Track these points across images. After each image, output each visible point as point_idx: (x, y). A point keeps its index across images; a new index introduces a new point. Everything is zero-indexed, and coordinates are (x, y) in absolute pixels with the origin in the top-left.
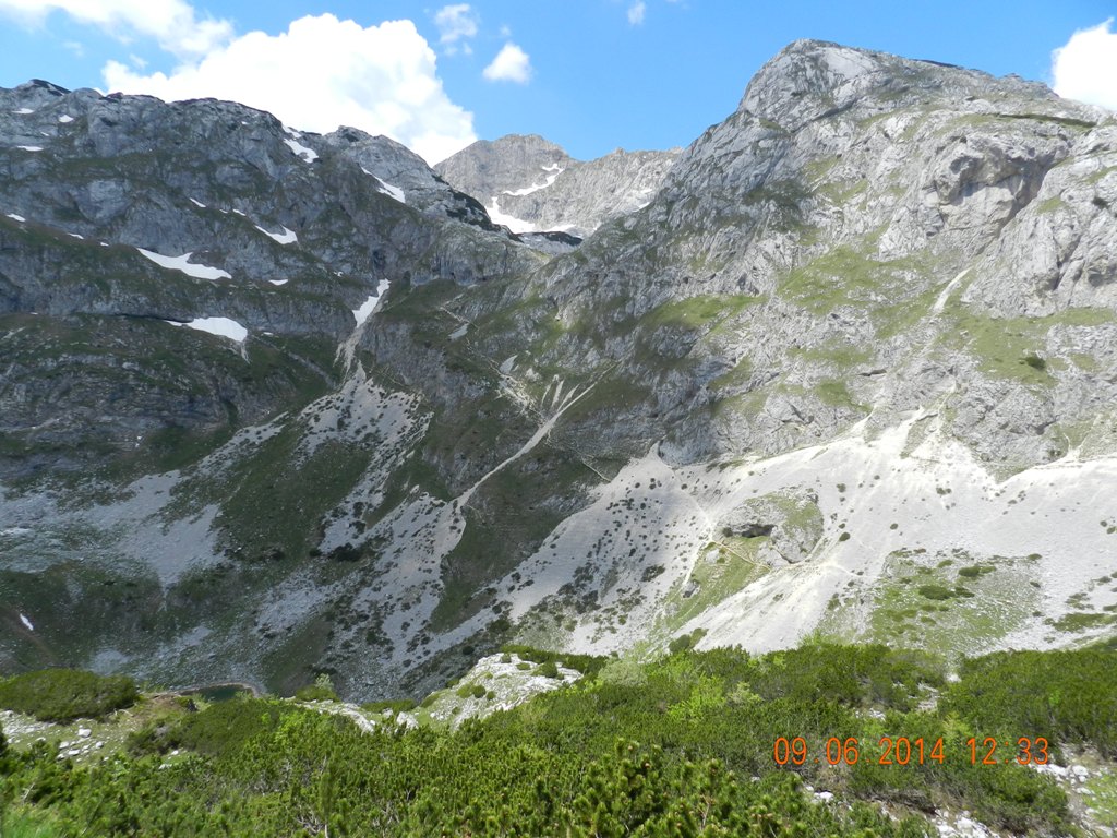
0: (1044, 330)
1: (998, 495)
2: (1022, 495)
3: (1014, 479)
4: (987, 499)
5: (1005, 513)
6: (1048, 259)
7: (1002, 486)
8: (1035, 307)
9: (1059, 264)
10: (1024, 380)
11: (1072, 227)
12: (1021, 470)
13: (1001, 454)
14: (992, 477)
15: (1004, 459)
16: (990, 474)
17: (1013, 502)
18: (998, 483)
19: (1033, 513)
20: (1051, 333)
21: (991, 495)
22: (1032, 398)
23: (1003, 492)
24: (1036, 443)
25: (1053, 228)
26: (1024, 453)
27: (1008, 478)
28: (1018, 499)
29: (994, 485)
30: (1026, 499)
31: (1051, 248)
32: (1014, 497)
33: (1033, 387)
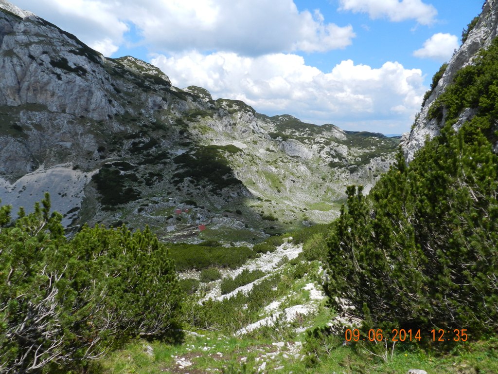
0: (18, 113)
1: (13, 190)
2: (24, 188)
3: (18, 181)
4: (8, 192)
5: (18, 197)
6: (13, 79)
7: (14, 185)
8: (10, 102)
9: (19, 83)
10: (14, 136)
11: (22, 66)
12: (21, 177)
13: (10, 171)
14: (8, 182)
15: (12, 173)
16: (7, 181)
17: (21, 191)
18: (11, 184)
19: (31, 195)
20: (21, 114)
21: (10, 191)
22: (19, 144)
23: (15, 188)
24: (25, 164)
25: (13, 65)
26: (20, 169)
27: (16, 181)
28: (23, 190)
29: (10, 185)
30: (27, 189)
31: (13, 74)
32: (21, 189)
33: (19, 139)
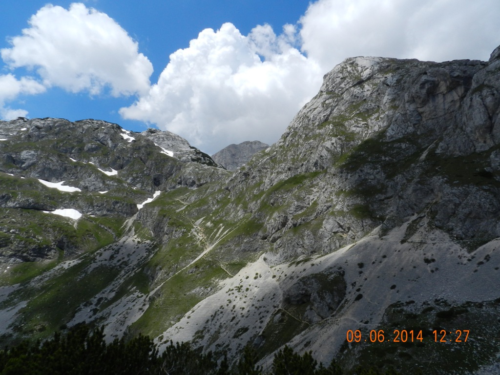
0: (488, 156)
1: (469, 260)
2: (487, 258)
3: (481, 248)
4: (462, 264)
5: (476, 271)
6: (482, 116)
7: (473, 254)
8: (480, 147)
9: (490, 118)
10: (477, 184)
11: (493, 94)
12: (486, 242)
13: (470, 234)
14: (465, 249)
15: (473, 237)
16: (463, 248)
17: (481, 263)
18: (469, 252)
19: (497, 269)
20: (492, 156)
21: (465, 261)
22: (485, 193)
23: (473, 257)
24: (494, 223)
25: (482, 99)
26: (487, 231)
27: (476, 248)
28: (485, 261)
29: (466, 254)
30: (491, 260)
31: (483, 110)
32: (482, 260)
33: (485, 187)
